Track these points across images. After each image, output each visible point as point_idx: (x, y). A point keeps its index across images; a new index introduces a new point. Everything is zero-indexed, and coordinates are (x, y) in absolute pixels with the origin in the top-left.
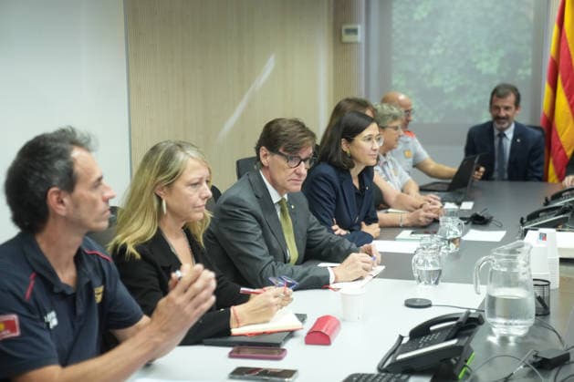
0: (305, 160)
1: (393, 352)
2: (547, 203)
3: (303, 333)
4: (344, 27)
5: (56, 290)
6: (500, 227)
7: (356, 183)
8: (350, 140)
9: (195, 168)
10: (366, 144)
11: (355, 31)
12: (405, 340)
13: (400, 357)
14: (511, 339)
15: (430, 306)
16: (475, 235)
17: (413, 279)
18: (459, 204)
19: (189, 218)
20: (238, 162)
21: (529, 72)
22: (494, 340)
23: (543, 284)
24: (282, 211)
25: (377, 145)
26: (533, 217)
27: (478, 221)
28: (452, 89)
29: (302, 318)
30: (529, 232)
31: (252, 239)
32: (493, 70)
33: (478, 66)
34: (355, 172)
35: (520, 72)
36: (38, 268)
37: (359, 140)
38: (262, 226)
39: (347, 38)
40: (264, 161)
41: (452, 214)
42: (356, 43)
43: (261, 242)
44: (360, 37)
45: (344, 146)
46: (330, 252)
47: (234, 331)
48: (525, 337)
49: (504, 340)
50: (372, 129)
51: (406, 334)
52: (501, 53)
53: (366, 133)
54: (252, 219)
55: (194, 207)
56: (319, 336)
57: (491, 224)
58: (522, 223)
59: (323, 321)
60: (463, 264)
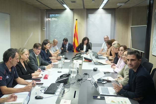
0: (40, 49)
1: (57, 80)
2: (75, 56)
3: (43, 77)
4: (43, 28)
5: (9, 72)
6: (69, 60)
7: (46, 52)
8: (45, 45)
9: (27, 52)
10: (48, 46)
11: (44, 28)
12: (59, 78)
13: (59, 80)
14: (74, 77)
15: (61, 72)
16: (66, 61)
17: (58, 68)
18: (62, 56)
19: (24, 60)
20: (29, 50)
21: (70, 35)
22: (71, 77)
23: (78, 68)
24: (37, 58)
25: (49, 46)
26: (74, 58)
27: (66, 59)
28: (59, 37)
29: (42, 75)
30: (74, 60)
31: (33, 63)
32: (65, 35)
33: (63, 34)
34: (46, 50)
35: (69, 35)
36: (6, 69)
37: (47, 45)
38: (34, 60)
39: (43, 30)
40: (34, 50)
41: (62, 58)
42: (45, 30)
43: (34, 63)
44: (45, 29)
45: (44, 46)
46: (45, 64)
47: (32, 77)
48: (76, 76)
49: (73, 77)
50: (49, 44)
51: (59, 77)
52: (66, 32)
53: (48, 44)
54: (33, 59)
55: (26, 58)
56: (46, 78)
57: (68, 59)
58: (72, 59)
59: (46, 75)
60: (65, 65)
